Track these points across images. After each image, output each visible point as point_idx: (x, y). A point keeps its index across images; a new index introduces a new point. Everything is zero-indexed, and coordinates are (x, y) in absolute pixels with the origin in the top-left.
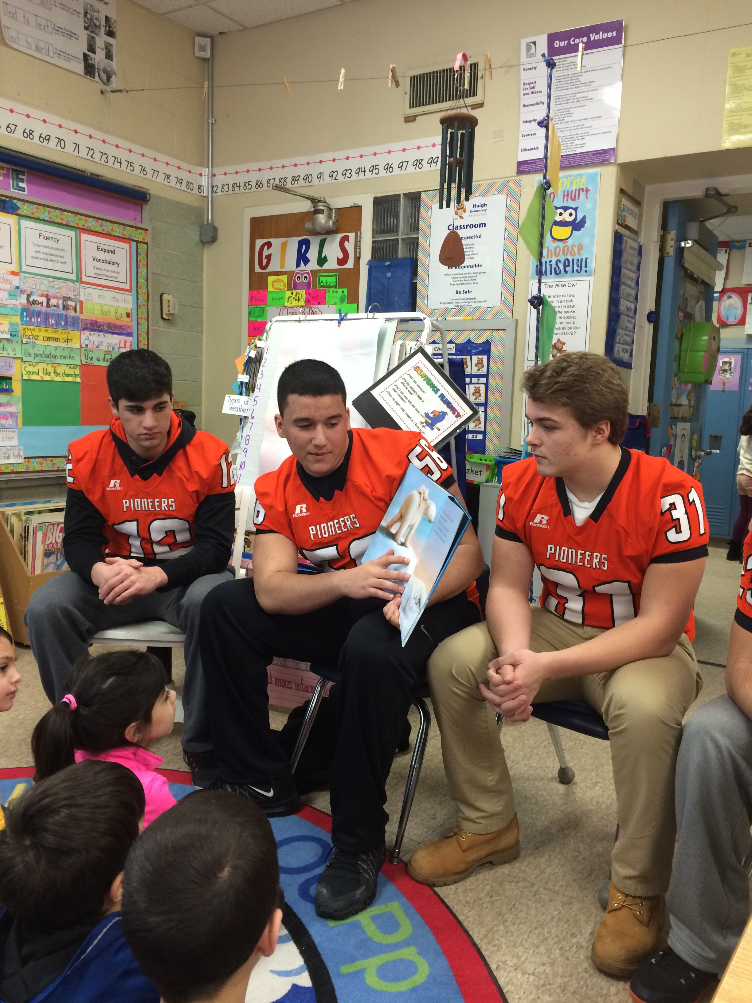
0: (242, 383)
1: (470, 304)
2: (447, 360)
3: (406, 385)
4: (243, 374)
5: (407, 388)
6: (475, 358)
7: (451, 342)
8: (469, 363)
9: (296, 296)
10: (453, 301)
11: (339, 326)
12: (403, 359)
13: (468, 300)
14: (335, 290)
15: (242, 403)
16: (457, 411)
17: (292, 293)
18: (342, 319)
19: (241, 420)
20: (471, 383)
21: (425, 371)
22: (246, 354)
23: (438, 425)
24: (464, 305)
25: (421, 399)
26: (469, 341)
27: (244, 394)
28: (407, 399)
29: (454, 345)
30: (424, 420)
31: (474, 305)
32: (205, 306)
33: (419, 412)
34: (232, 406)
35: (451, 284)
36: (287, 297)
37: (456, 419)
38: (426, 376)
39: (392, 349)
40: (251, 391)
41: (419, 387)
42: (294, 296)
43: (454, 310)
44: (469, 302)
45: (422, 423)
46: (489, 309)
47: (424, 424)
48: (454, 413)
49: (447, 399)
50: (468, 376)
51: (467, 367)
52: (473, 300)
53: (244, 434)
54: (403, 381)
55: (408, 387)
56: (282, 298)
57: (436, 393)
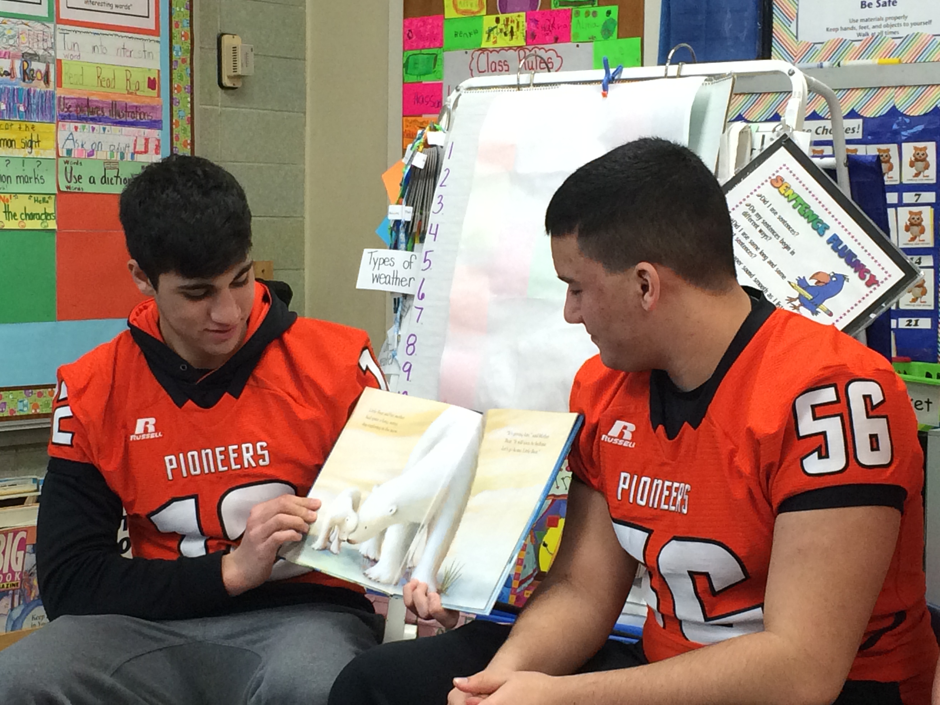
0: (397, 223)
1: (894, 29)
2: (843, 159)
3: (754, 218)
4: (399, 203)
5: (757, 226)
6: (909, 149)
7: (852, 115)
8: (895, 161)
9: (506, 25)
10: (856, 25)
11: (604, 95)
12: (747, 162)
13: (890, 22)
14: (591, 9)
15: (398, 266)
16: (868, 271)
17: (497, 20)
18: (611, 80)
19: (396, 302)
20: (900, 204)
21: (796, 187)
22: (405, 161)
23: (828, 304)
24: (882, 32)
25: (787, 247)
26: (894, 112)
27: (403, 246)
28: (757, 248)
29: (860, 121)
30: (795, 295)
31: (903, 32)
32: (309, 54)
33: (783, 277)
34: (376, 272)
36: (486, 29)
37: (867, 290)
38: (797, 198)
39: (722, 141)
40: (417, 240)
41: (784, 221)
42: (501, 26)
43: (857, 44)
44: (892, 26)
45: (791, 300)
47: (797, 303)
48: (862, 277)
49: (846, 247)
50: (893, 188)
51: (891, 168)
52: (902, 21)
53: (404, 332)
54: (747, 209)
55: (759, 223)
56: (476, 32)
57: (821, 235)
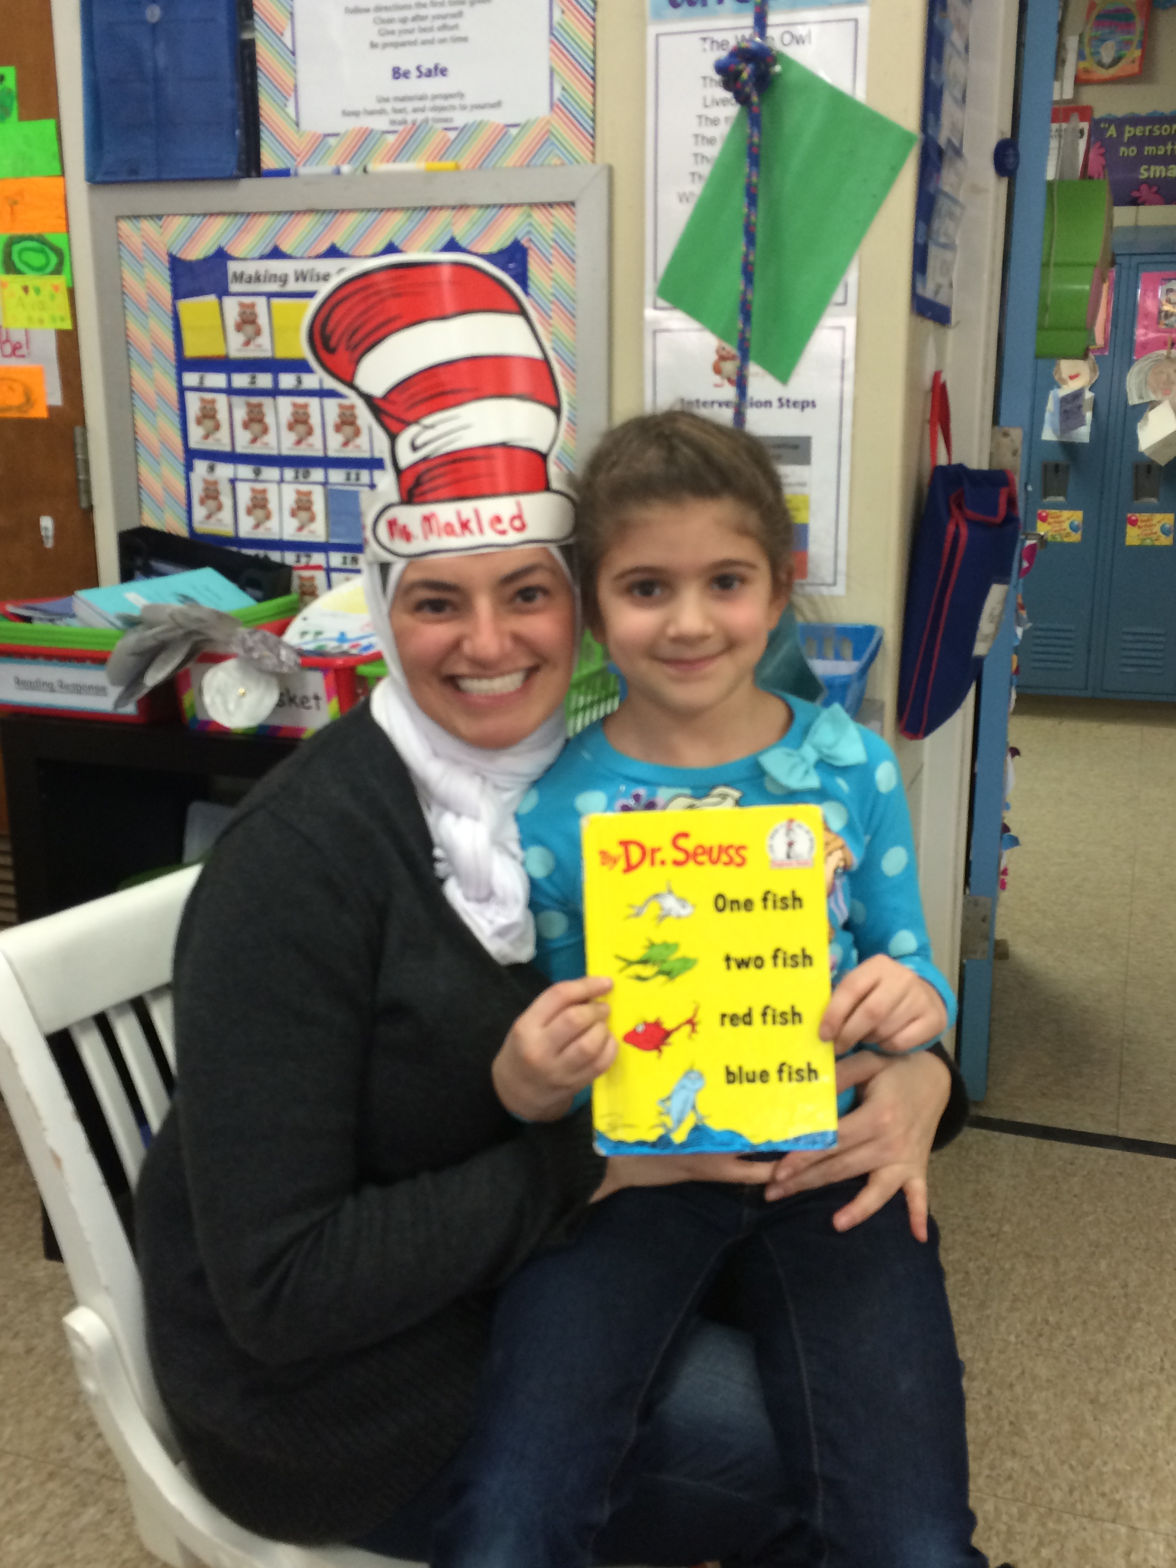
1: (445, 114)
10: (388, 107)
13: (440, 103)
24: (426, 121)
35: (373, 45)
43: (391, 138)
44: (442, 109)
46: (514, 131)
52: (456, 102)
